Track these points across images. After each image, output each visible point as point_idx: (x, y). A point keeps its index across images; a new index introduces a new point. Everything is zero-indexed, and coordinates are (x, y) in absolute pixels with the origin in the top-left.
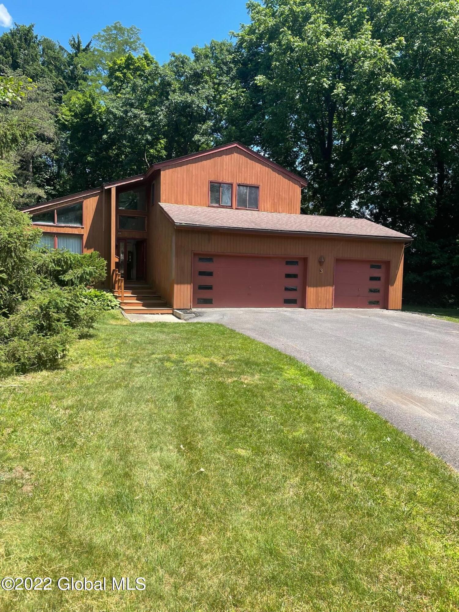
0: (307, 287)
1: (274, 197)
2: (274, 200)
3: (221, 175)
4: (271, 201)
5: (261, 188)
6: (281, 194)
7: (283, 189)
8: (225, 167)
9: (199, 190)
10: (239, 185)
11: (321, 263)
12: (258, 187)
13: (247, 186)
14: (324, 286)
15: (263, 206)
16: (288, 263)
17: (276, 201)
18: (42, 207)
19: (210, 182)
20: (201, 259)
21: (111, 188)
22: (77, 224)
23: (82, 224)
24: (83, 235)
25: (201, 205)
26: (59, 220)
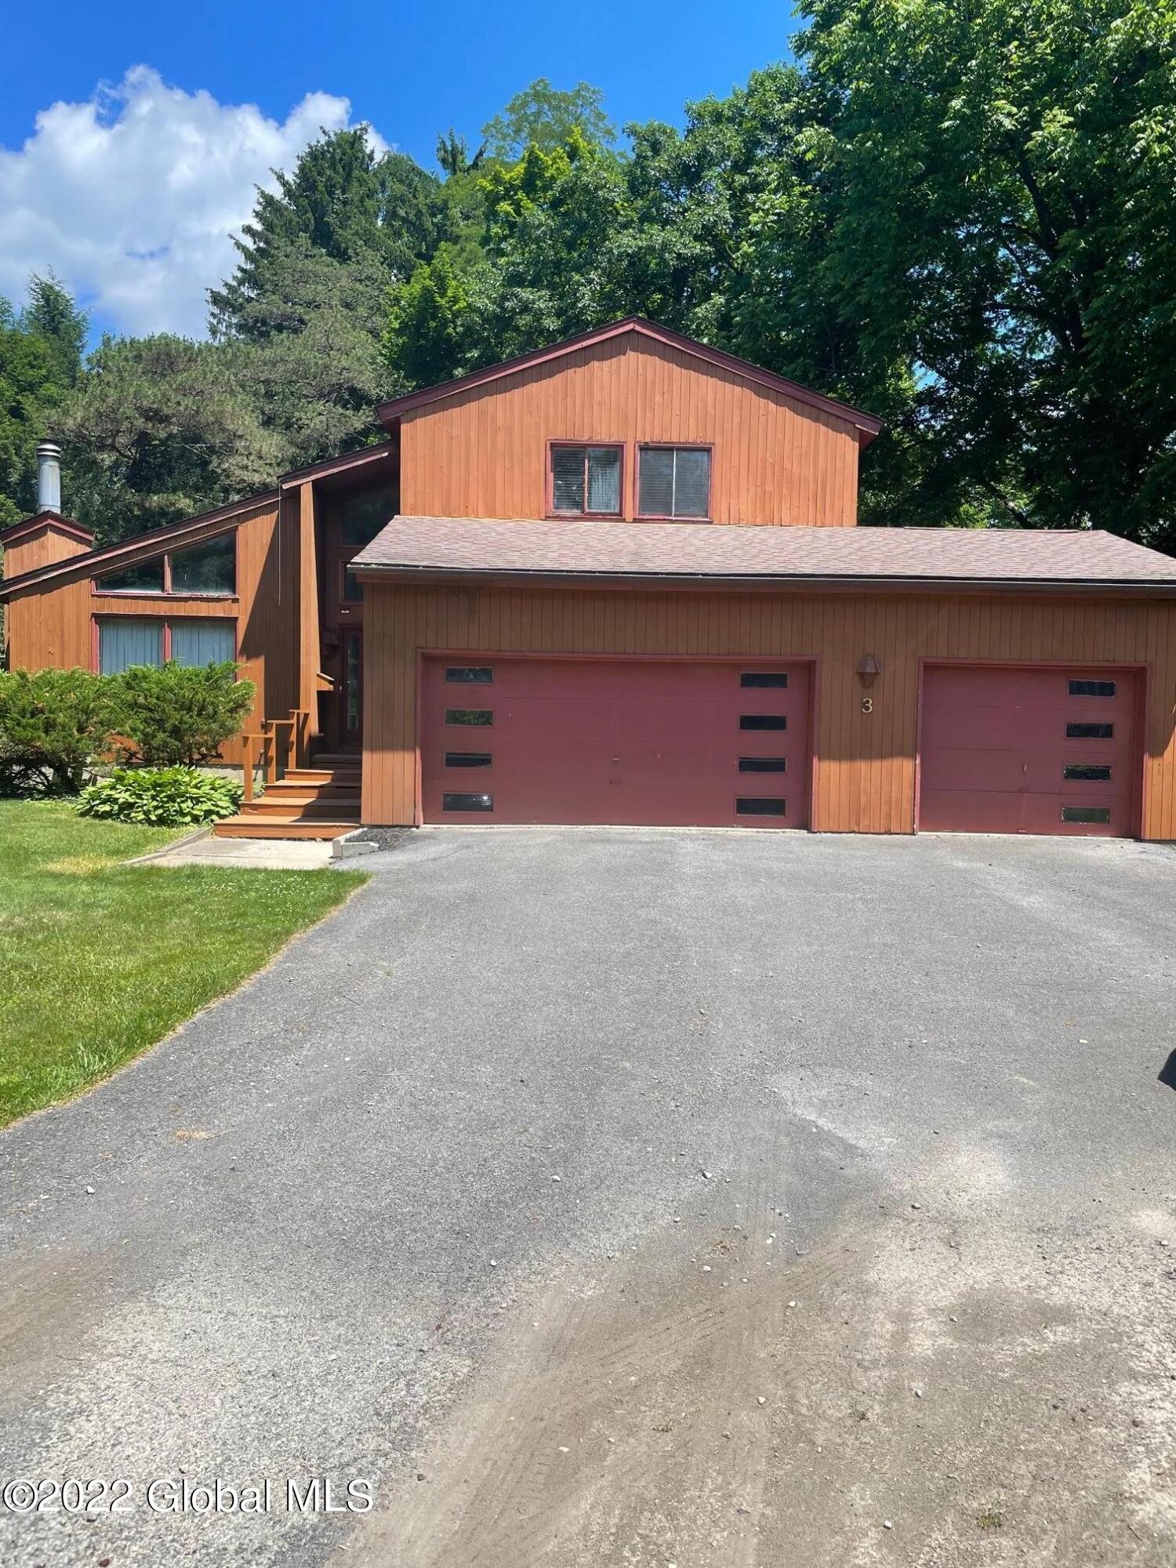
0: (815, 760)
1: (764, 477)
2: (763, 485)
3: (587, 419)
4: (752, 490)
5: (717, 452)
6: (787, 465)
7: (796, 452)
8: (597, 397)
9: (517, 470)
10: (644, 448)
11: (866, 679)
12: (708, 450)
13: (671, 450)
14: (882, 756)
15: (724, 508)
16: (749, 681)
17: (768, 489)
18: (131, 548)
19: (552, 445)
20: (451, 673)
21: (300, 486)
22: (221, 591)
23: (234, 591)
24: (236, 619)
25: (523, 515)
26: (176, 583)
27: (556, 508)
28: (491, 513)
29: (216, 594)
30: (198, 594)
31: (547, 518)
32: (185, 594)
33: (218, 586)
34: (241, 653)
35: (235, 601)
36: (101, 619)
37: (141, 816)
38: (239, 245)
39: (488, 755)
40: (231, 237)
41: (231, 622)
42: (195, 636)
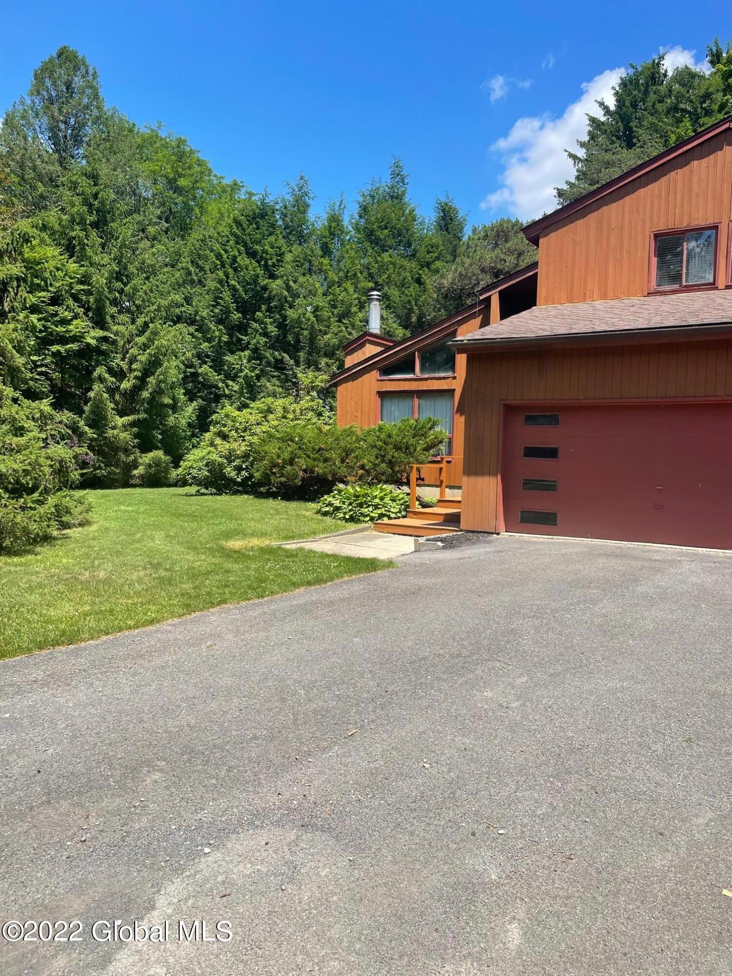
3: (686, 210)
8: (696, 189)
9: (625, 260)
18: (398, 349)
19: (656, 236)
20: (530, 419)
21: (490, 297)
22: (447, 372)
23: (454, 372)
24: (454, 390)
25: (629, 294)
26: (422, 370)
27: (657, 286)
28: (604, 296)
29: (442, 375)
30: (433, 375)
31: (649, 294)
32: (426, 376)
33: (446, 370)
34: (457, 412)
35: (454, 378)
36: (382, 395)
37: (342, 515)
38: (571, 156)
39: (555, 481)
40: (566, 151)
41: (452, 392)
42: (433, 403)
